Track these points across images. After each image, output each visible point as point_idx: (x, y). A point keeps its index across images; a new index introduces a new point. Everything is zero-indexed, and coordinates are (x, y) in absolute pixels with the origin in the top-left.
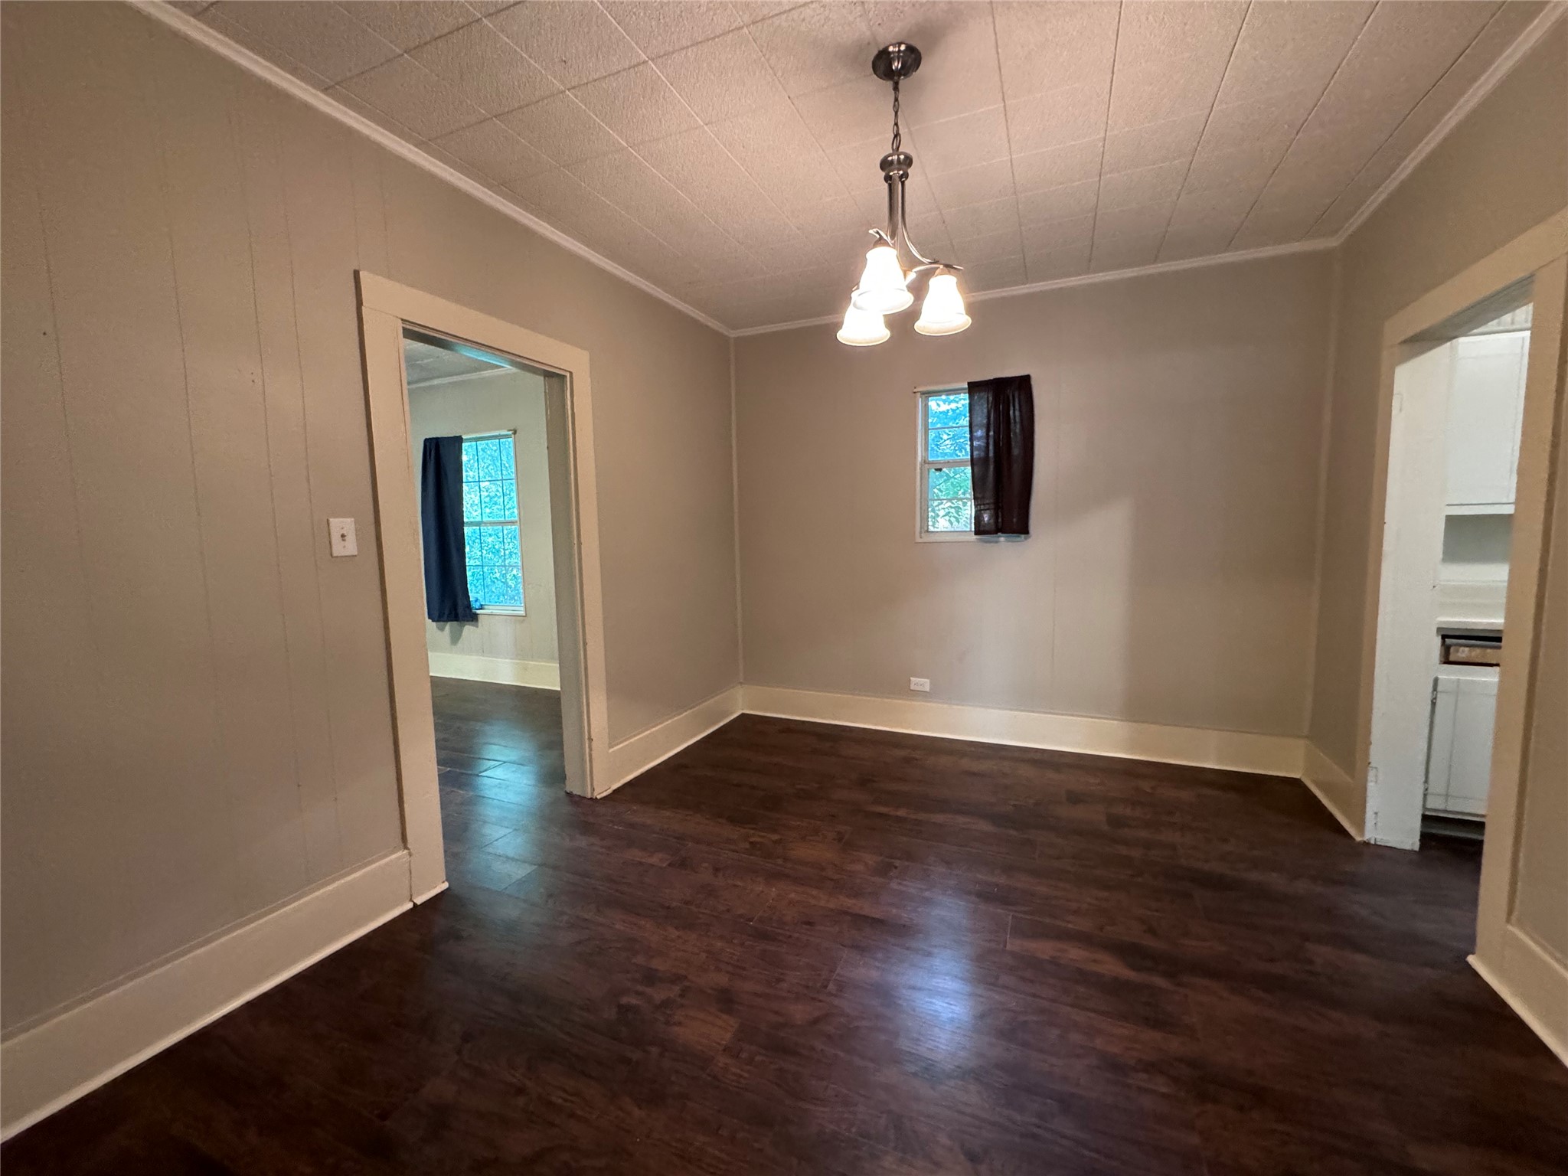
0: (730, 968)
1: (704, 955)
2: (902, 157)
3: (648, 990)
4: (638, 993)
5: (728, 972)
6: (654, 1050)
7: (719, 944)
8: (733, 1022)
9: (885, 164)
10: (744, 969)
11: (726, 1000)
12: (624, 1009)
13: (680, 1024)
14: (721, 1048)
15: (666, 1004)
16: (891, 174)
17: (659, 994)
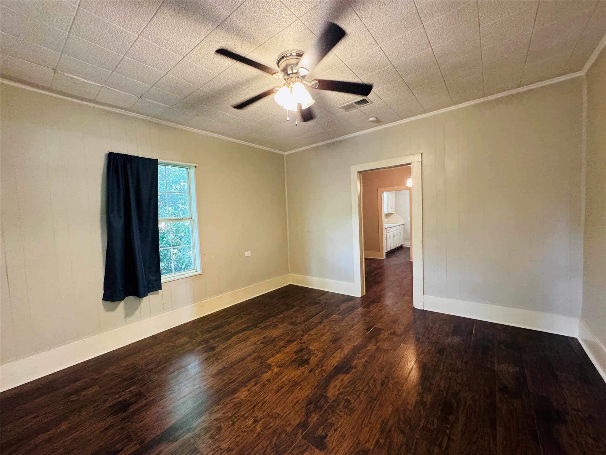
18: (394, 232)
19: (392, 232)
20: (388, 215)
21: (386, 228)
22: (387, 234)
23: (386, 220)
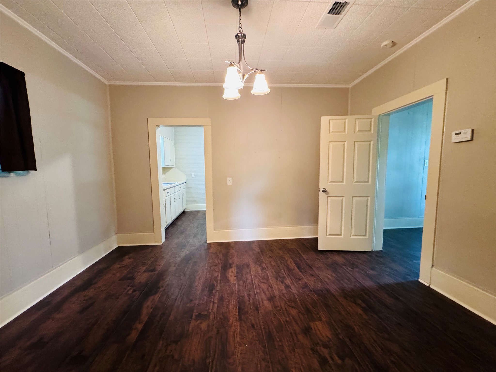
0: (295, 338)
1: (297, 350)
2: (242, 35)
3: (328, 357)
4: (333, 359)
5: (297, 337)
6: (341, 337)
7: (286, 349)
8: (312, 324)
9: (237, 36)
10: (291, 333)
11: (307, 331)
12: (342, 358)
13: (327, 336)
14: (322, 322)
15: (326, 346)
16: (239, 40)
17: (325, 352)
18: (175, 194)
19: (174, 195)
20: (165, 169)
21: (164, 190)
22: (166, 198)
23: (164, 176)
